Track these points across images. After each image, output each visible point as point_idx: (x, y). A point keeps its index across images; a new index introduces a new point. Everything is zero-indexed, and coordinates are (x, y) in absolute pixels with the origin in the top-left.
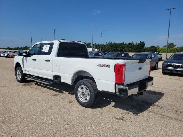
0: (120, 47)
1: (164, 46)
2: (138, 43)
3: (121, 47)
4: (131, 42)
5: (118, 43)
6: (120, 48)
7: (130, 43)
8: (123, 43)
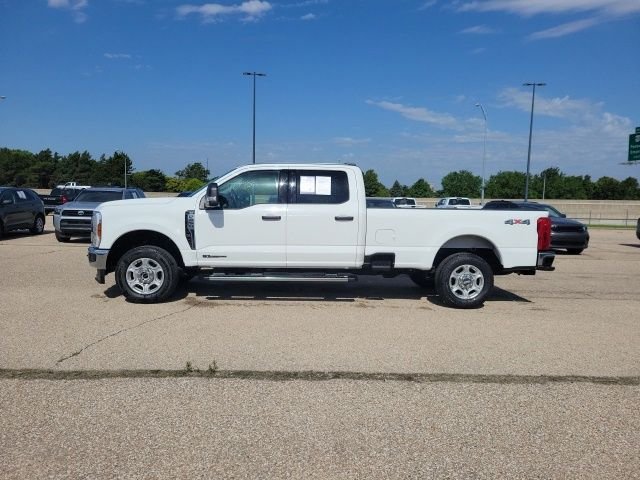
0: (35, 167)
1: (177, 173)
2: (107, 158)
3: (43, 169)
4: (81, 152)
5: (18, 151)
6: (35, 171)
7: (77, 154)
8: (46, 155)
